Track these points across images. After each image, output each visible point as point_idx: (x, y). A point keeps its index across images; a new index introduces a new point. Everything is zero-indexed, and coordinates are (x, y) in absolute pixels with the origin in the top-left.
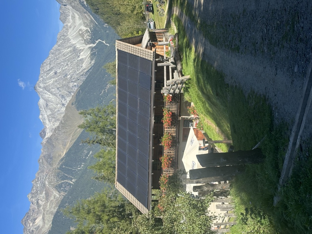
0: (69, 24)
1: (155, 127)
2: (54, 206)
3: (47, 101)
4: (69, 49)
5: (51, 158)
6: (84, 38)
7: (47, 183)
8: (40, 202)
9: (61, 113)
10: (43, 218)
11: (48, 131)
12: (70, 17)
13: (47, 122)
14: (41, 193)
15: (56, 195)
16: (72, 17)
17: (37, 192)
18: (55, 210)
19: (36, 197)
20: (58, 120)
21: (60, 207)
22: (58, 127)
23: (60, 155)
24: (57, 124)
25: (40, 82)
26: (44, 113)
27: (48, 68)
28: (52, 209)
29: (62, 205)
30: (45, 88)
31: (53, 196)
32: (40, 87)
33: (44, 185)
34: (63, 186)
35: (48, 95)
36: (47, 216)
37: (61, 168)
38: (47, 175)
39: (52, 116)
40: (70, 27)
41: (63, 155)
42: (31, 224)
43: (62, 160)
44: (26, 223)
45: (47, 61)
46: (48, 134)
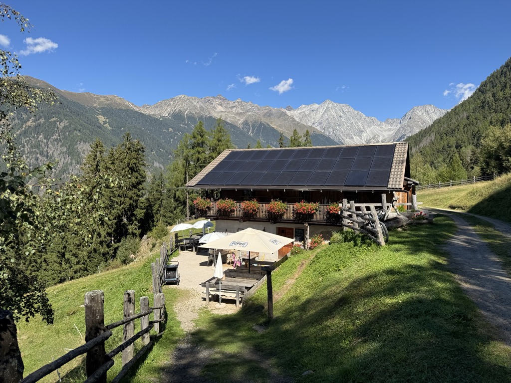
0: (383, 127)
1: (295, 192)
2: (232, 120)
3: (317, 110)
4: (362, 127)
5: (269, 116)
6: (371, 139)
7: (250, 113)
8: (235, 109)
9: (306, 123)
10: (222, 112)
11: (292, 112)
12: (390, 127)
13: (299, 111)
14: (242, 109)
15: (240, 121)
16: (391, 129)
17: (242, 106)
18: (228, 121)
19: (239, 105)
20: (301, 121)
21: (231, 124)
22: (295, 121)
23: (272, 123)
24: (297, 120)
25: (333, 104)
26: (307, 109)
27: (345, 110)
28: (229, 119)
29: (232, 126)
30: (328, 108)
31: (239, 118)
32: (329, 104)
33: (248, 112)
34: (247, 127)
35: (321, 111)
36: (223, 114)
37: (261, 124)
38: (256, 113)
39: (304, 115)
40: (381, 128)
41: (272, 125)
42: (217, 102)
43: (268, 125)
44: (219, 98)
45: (351, 109)
46: (289, 113)
